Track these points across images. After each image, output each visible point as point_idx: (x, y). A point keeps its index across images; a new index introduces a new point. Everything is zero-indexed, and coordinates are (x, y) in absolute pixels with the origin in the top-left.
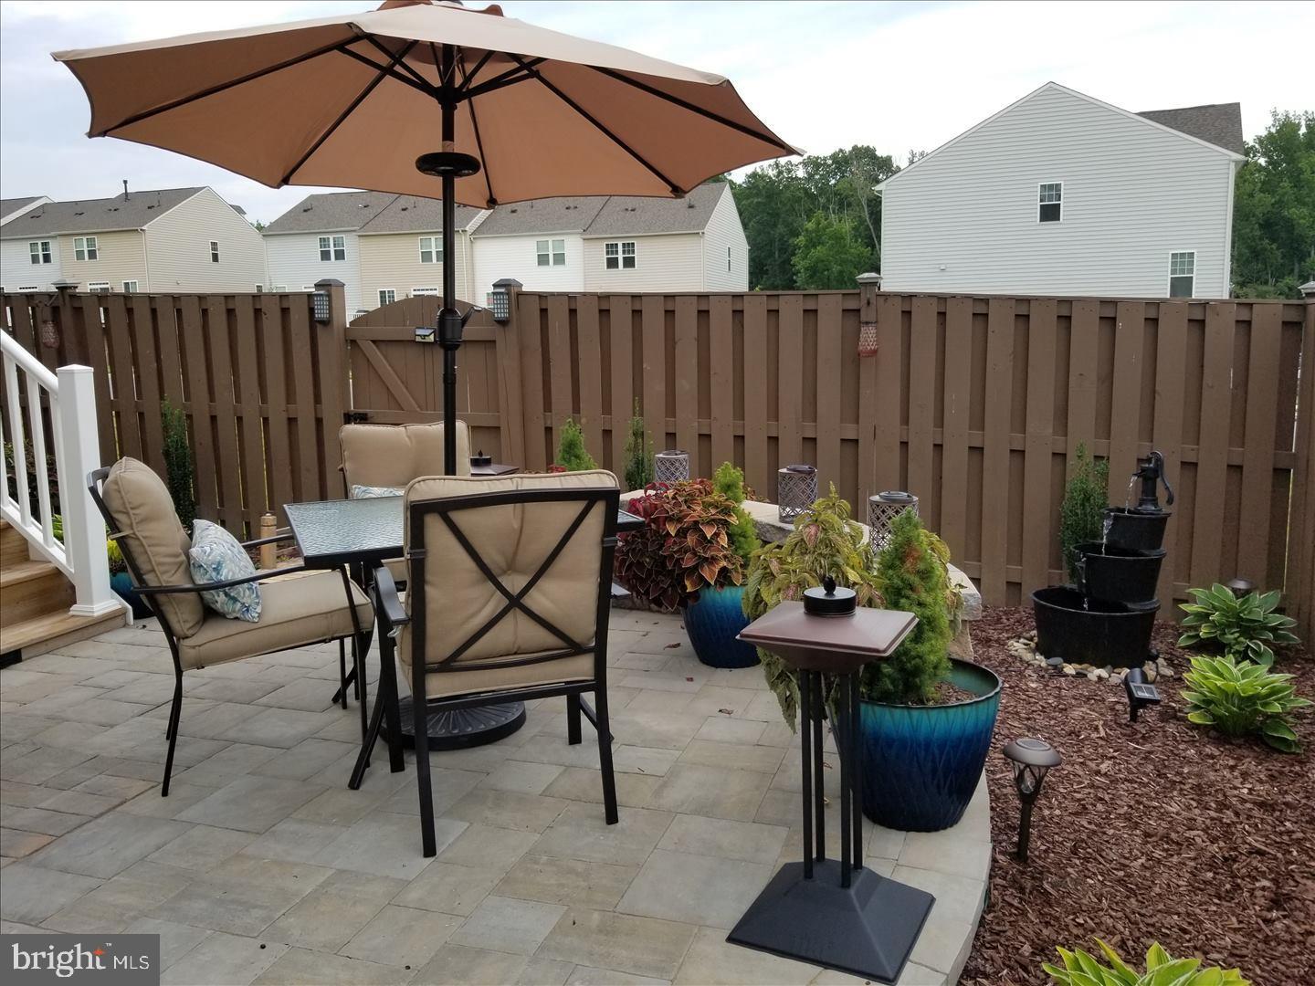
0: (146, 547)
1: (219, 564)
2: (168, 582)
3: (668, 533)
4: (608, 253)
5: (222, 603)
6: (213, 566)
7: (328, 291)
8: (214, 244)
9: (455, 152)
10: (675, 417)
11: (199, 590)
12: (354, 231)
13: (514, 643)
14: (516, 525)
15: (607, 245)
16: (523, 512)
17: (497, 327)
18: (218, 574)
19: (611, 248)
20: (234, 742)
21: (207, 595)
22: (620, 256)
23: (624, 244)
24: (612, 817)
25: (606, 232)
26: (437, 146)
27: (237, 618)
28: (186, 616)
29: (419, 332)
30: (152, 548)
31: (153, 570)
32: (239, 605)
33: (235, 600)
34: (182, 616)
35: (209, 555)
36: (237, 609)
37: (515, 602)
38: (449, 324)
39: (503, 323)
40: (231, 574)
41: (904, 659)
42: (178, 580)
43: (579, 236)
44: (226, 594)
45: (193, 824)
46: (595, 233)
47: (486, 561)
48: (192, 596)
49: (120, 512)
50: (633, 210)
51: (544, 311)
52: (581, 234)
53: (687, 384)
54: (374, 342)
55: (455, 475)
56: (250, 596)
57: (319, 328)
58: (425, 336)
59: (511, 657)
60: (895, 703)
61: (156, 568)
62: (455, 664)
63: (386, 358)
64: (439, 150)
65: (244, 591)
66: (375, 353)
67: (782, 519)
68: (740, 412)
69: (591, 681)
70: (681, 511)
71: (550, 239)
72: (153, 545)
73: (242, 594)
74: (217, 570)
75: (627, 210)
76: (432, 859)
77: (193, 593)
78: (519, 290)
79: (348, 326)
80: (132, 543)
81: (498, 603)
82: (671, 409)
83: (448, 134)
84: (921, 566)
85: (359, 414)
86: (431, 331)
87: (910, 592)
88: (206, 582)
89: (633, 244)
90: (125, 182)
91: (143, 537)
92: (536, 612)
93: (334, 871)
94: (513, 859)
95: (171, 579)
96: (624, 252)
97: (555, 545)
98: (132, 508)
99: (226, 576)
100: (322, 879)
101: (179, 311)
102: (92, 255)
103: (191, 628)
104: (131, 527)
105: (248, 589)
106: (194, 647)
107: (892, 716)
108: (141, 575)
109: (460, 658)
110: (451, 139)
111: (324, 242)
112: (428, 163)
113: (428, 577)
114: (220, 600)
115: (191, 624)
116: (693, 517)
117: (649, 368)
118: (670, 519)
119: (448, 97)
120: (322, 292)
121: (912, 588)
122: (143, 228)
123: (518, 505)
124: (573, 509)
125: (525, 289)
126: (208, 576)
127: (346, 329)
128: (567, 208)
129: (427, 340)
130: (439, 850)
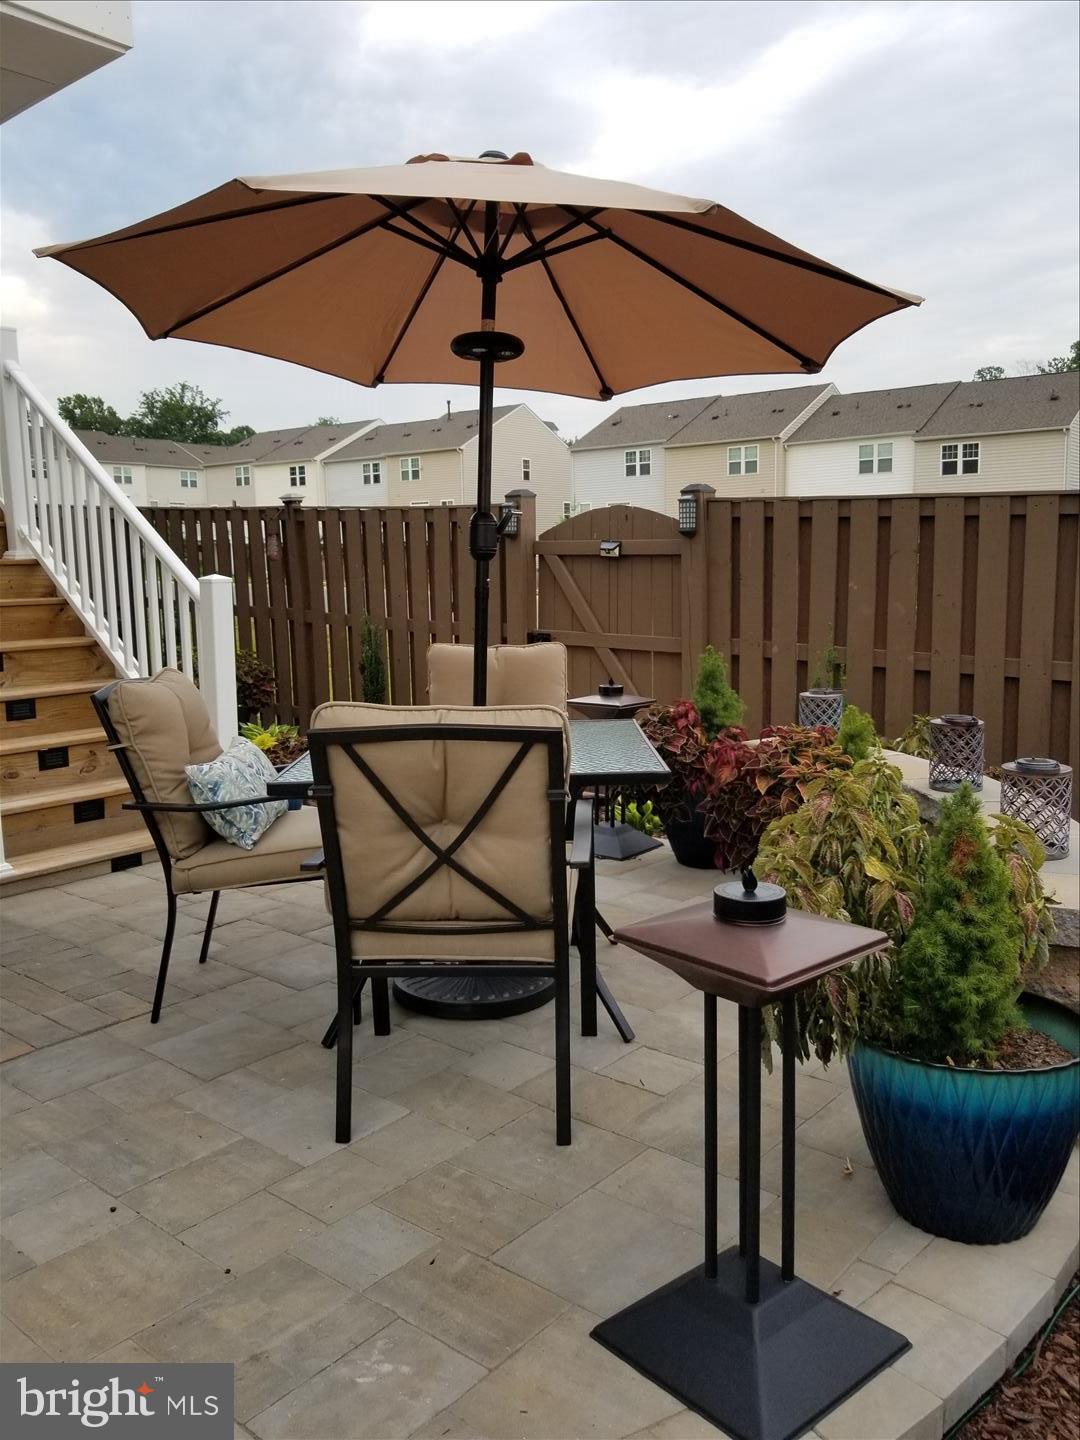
0: (144, 761)
1: (216, 784)
2: (165, 799)
3: (758, 792)
4: (944, 457)
5: (220, 827)
6: (209, 786)
7: (517, 502)
8: (526, 462)
9: (496, 330)
10: (885, 649)
11: (198, 810)
12: (661, 444)
13: (451, 907)
14: (437, 765)
15: (944, 448)
16: (445, 751)
17: (681, 539)
18: (215, 794)
19: (949, 451)
20: (257, 975)
21: (208, 815)
22: (960, 460)
23: (965, 447)
24: (564, 1137)
25: (943, 433)
26: (474, 324)
27: (234, 844)
28: (180, 837)
29: (605, 546)
30: (152, 764)
31: (150, 786)
32: (235, 830)
33: (231, 824)
34: (177, 837)
35: (205, 774)
36: (234, 834)
37: (445, 858)
38: (481, 529)
39: (689, 534)
40: (228, 796)
41: (937, 994)
42: (176, 798)
43: (910, 438)
44: (223, 818)
45: (155, 1058)
46: (930, 433)
47: (404, 805)
48: (190, 816)
49: (118, 723)
50: (979, 406)
51: (736, 521)
52: (913, 436)
53: (903, 607)
54: (561, 557)
55: (485, 705)
56: (247, 821)
57: (508, 541)
58: (609, 550)
59: (450, 923)
60: (911, 1056)
61: (153, 785)
62: (383, 923)
63: (571, 573)
64: (479, 329)
65: (241, 816)
66: (561, 569)
67: (935, 784)
68: (968, 644)
69: (549, 964)
70: (778, 764)
71: (875, 444)
72: (150, 760)
73: (238, 819)
74: (214, 791)
75: (971, 405)
76: (343, 1146)
77: (191, 813)
78: (711, 495)
79: (537, 539)
80: (130, 755)
81: (423, 858)
82: (880, 638)
83: (489, 311)
84: (971, 866)
85: (543, 634)
86: (616, 544)
87: (955, 902)
88: (203, 802)
89: (977, 445)
90: (449, 402)
91: (141, 751)
92: (474, 873)
93: (241, 1137)
94: (426, 1165)
95: (167, 797)
96: (965, 456)
97: (487, 792)
98: (129, 720)
99: (224, 798)
100: (223, 1145)
101: (430, 525)
102: (416, 475)
103: (184, 850)
104: (129, 738)
105: (247, 813)
106: (183, 870)
107: (928, 1078)
108: (140, 790)
109: (386, 917)
110: (492, 317)
111: (630, 456)
112: (464, 345)
113: (341, 819)
114: (217, 822)
115: (185, 846)
116: (790, 772)
117: (856, 588)
118: (764, 773)
119: (491, 268)
120: (510, 504)
121: (959, 898)
122: (461, 448)
123: (438, 742)
124: (507, 751)
125: (718, 495)
126: (203, 796)
127: (535, 543)
128: (899, 407)
129: (612, 554)
130: (354, 1138)
